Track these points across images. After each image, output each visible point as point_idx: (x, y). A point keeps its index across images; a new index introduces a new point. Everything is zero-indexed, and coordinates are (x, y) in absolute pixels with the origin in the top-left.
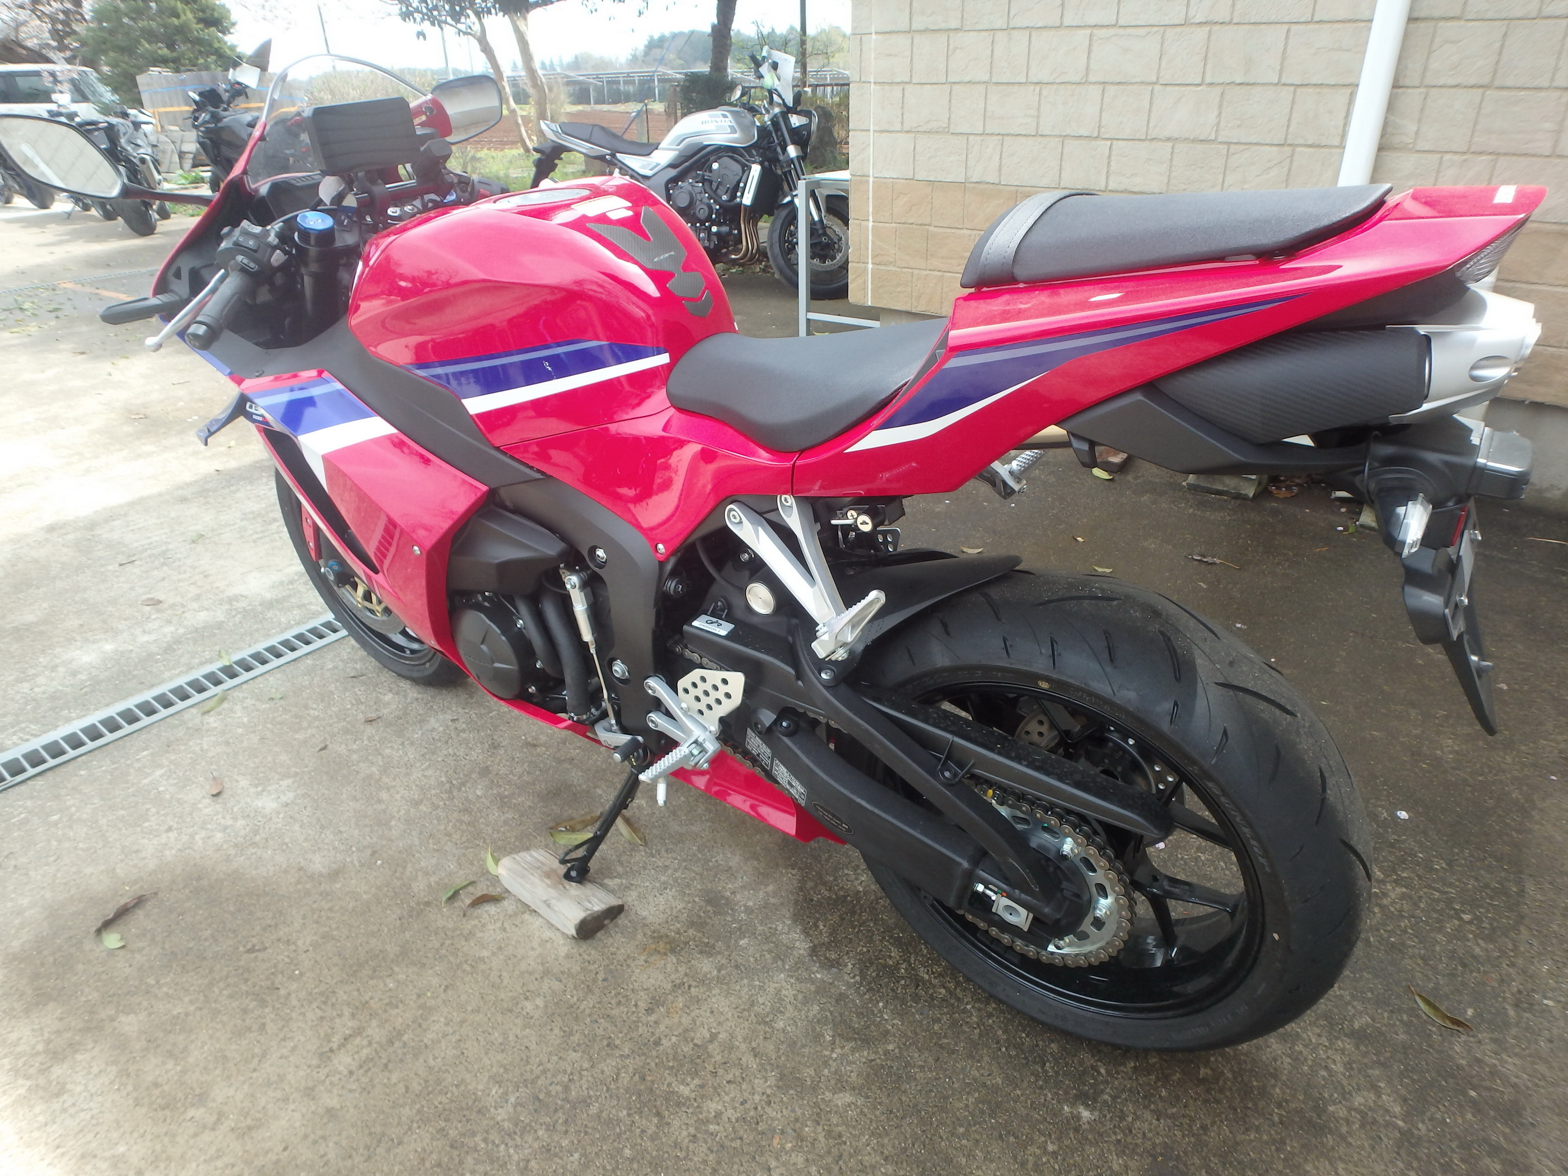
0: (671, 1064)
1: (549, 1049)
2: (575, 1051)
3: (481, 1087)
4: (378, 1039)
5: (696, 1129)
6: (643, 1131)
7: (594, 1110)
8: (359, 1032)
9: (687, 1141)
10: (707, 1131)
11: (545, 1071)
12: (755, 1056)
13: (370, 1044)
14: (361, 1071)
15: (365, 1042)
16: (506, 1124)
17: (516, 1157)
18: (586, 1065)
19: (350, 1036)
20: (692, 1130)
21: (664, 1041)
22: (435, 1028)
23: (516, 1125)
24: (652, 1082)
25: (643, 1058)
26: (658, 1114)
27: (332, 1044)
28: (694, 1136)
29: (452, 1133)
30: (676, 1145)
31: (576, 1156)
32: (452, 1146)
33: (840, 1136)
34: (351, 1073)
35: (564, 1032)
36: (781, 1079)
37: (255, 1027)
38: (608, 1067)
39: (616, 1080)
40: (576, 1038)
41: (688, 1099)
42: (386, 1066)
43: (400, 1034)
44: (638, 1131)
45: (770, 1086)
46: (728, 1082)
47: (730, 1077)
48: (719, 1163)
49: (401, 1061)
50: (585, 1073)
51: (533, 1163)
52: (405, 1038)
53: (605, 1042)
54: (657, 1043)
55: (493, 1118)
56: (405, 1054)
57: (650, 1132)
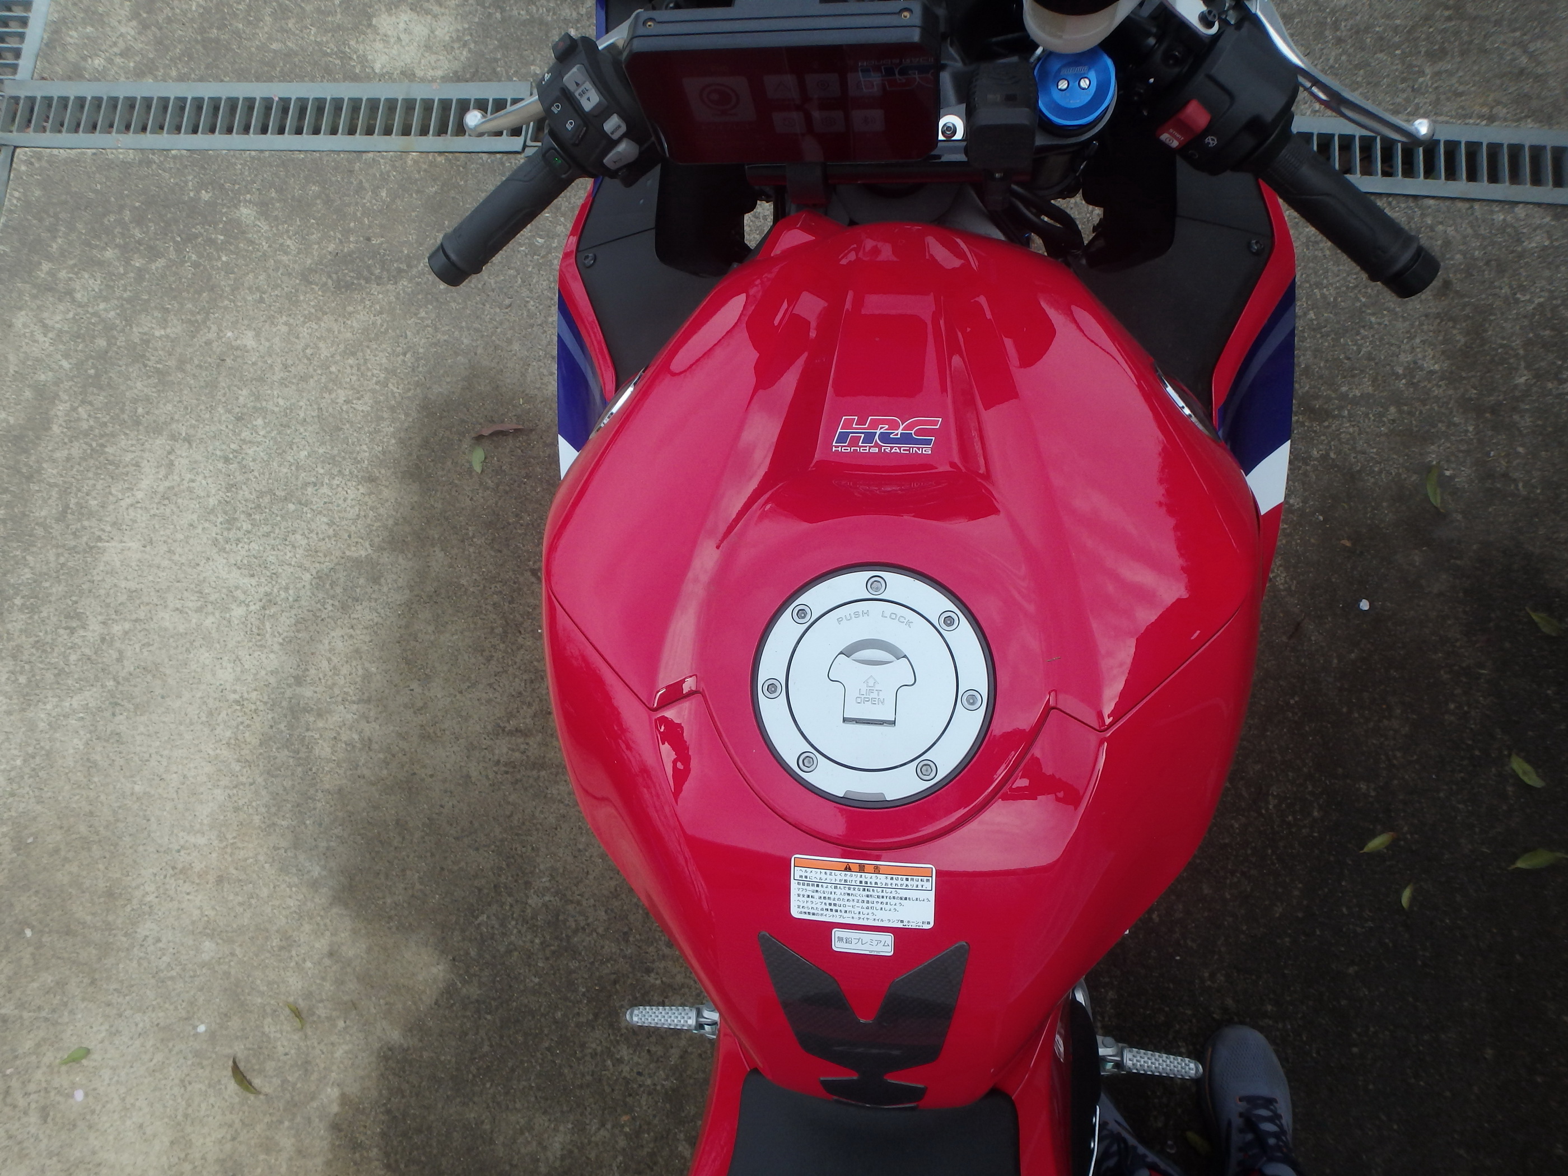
0: (638, 995)
1: (596, 892)
2: (606, 912)
3: (542, 867)
4: (529, 754)
5: (602, 1051)
6: (578, 1014)
7: (573, 965)
8: (525, 733)
9: (590, 1051)
10: (605, 1061)
11: (579, 903)
12: (681, 1057)
13: (523, 753)
14: (504, 769)
15: (522, 747)
16: (529, 911)
17: (513, 938)
18: (600, 930)
19: (521, 731)
20: (599, 1049)
21: (652, 975)
22: (561, 788)
23: (532, 918)
24: (617, 992)
25: (630, 970)
26: (596, 1016)
27: (507, 725)
28: (596, 1054)
29: (503, 879)
30: (583, 1046)
31: (537, 980)
32: (495, 886)
33: (655, 1163)
34: (498, 762)
35: (616, 890)
36: (673, 1090)
37: (486, 653)
38: (610, 948)
39: (602, 963)
40: (617, 903)
41: (619, 1029)
42: (517, 781)
43: (543, 766)
44: (577, 1010)
45: (663, 1085)
46: (649, 1051)
47: (653, 1049)
48: (588, 1086)
49: (526, 789)
50: (595, 935)
51: (516, 954)
52: (543, 773)
53: (626, 929)
54: (648, 971)
55: (527, 897)
56: (532, 786)
57: (581, 1019)
